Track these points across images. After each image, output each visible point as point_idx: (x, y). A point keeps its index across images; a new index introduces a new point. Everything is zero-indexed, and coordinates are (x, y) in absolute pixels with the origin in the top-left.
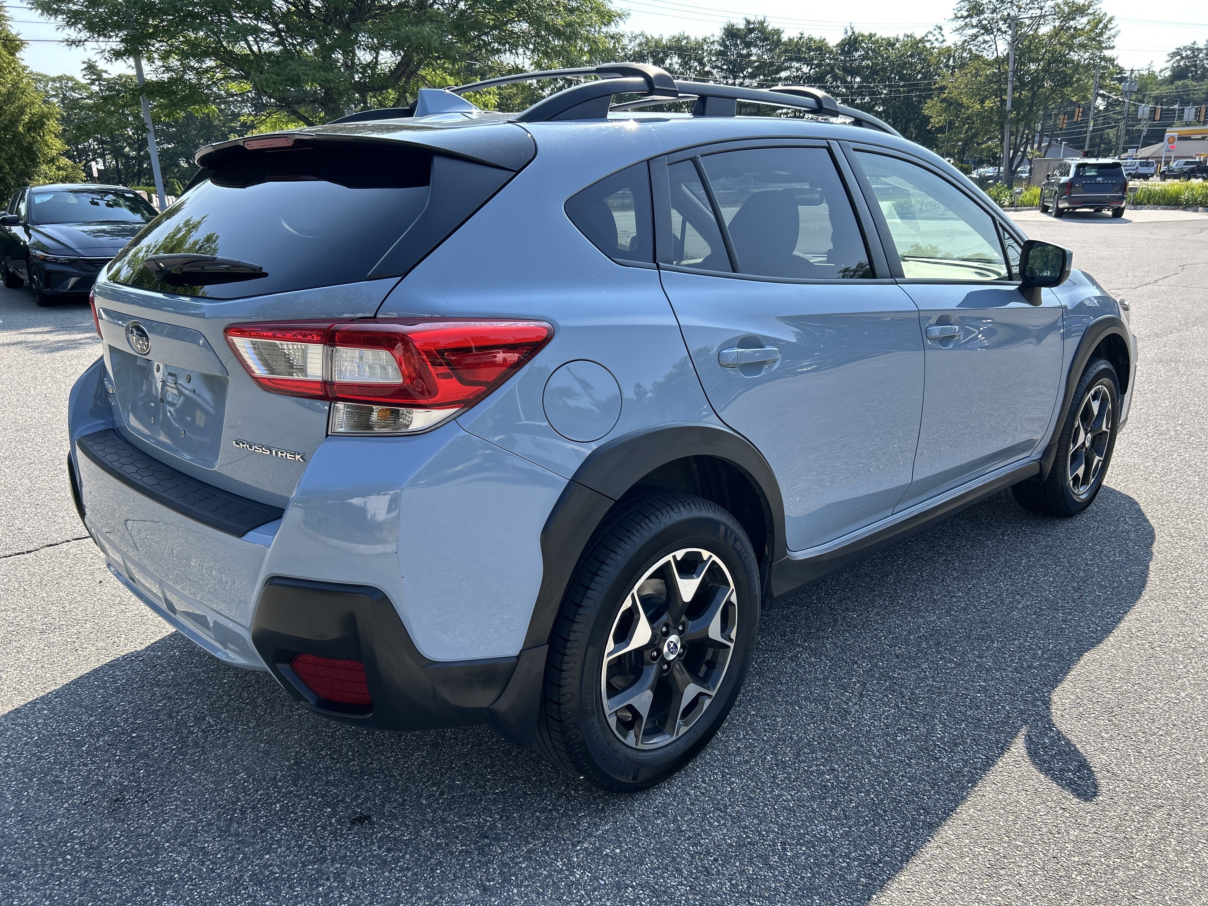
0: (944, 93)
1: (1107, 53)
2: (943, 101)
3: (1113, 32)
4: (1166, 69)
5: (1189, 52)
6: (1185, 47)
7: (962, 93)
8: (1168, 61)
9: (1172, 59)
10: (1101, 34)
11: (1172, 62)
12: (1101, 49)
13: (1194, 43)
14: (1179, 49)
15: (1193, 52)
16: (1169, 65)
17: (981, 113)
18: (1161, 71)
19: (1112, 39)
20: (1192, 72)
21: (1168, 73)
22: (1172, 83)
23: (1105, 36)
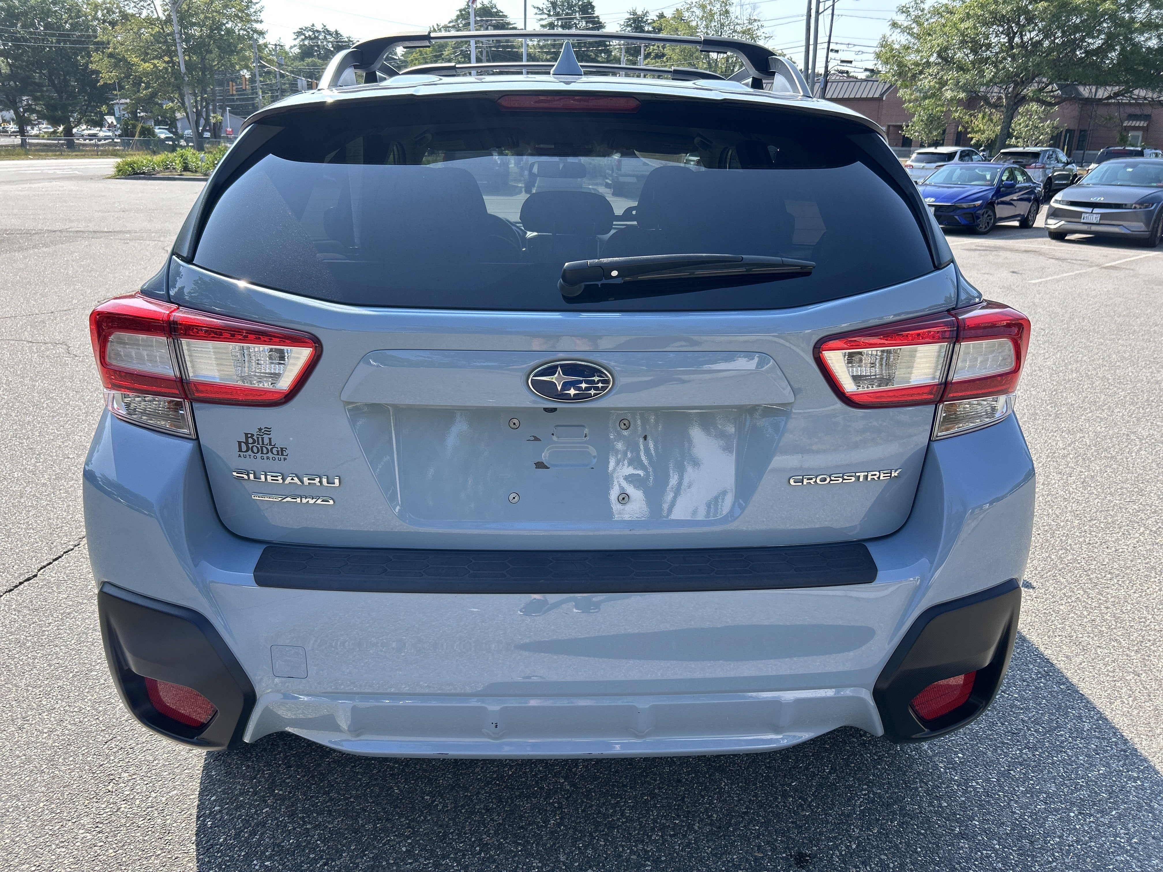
0: (109, 48)
1: (258, 26)
2: (111, 56)
3: (258, 7)
4: (295, 46)
5: (311, 33)
6: (306, 28)
7: (128, 50)
8: (295, 39)
9: (297, 38)
10: (248, 7)
11: (298, 40)
12: (249, 21)
13: (313, 25)
14: (302, 29)
15: (314, 34)
16: (297, 42)
17: (155, 72)
18: (291, 48)
19: (259, 13)
20: (316, 51)
21: (296, 50)
22: (302, 59)
23: (252, 10)
